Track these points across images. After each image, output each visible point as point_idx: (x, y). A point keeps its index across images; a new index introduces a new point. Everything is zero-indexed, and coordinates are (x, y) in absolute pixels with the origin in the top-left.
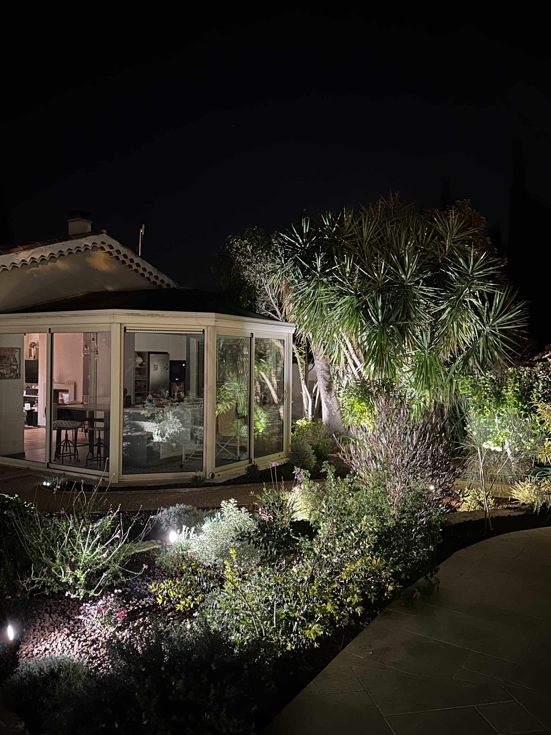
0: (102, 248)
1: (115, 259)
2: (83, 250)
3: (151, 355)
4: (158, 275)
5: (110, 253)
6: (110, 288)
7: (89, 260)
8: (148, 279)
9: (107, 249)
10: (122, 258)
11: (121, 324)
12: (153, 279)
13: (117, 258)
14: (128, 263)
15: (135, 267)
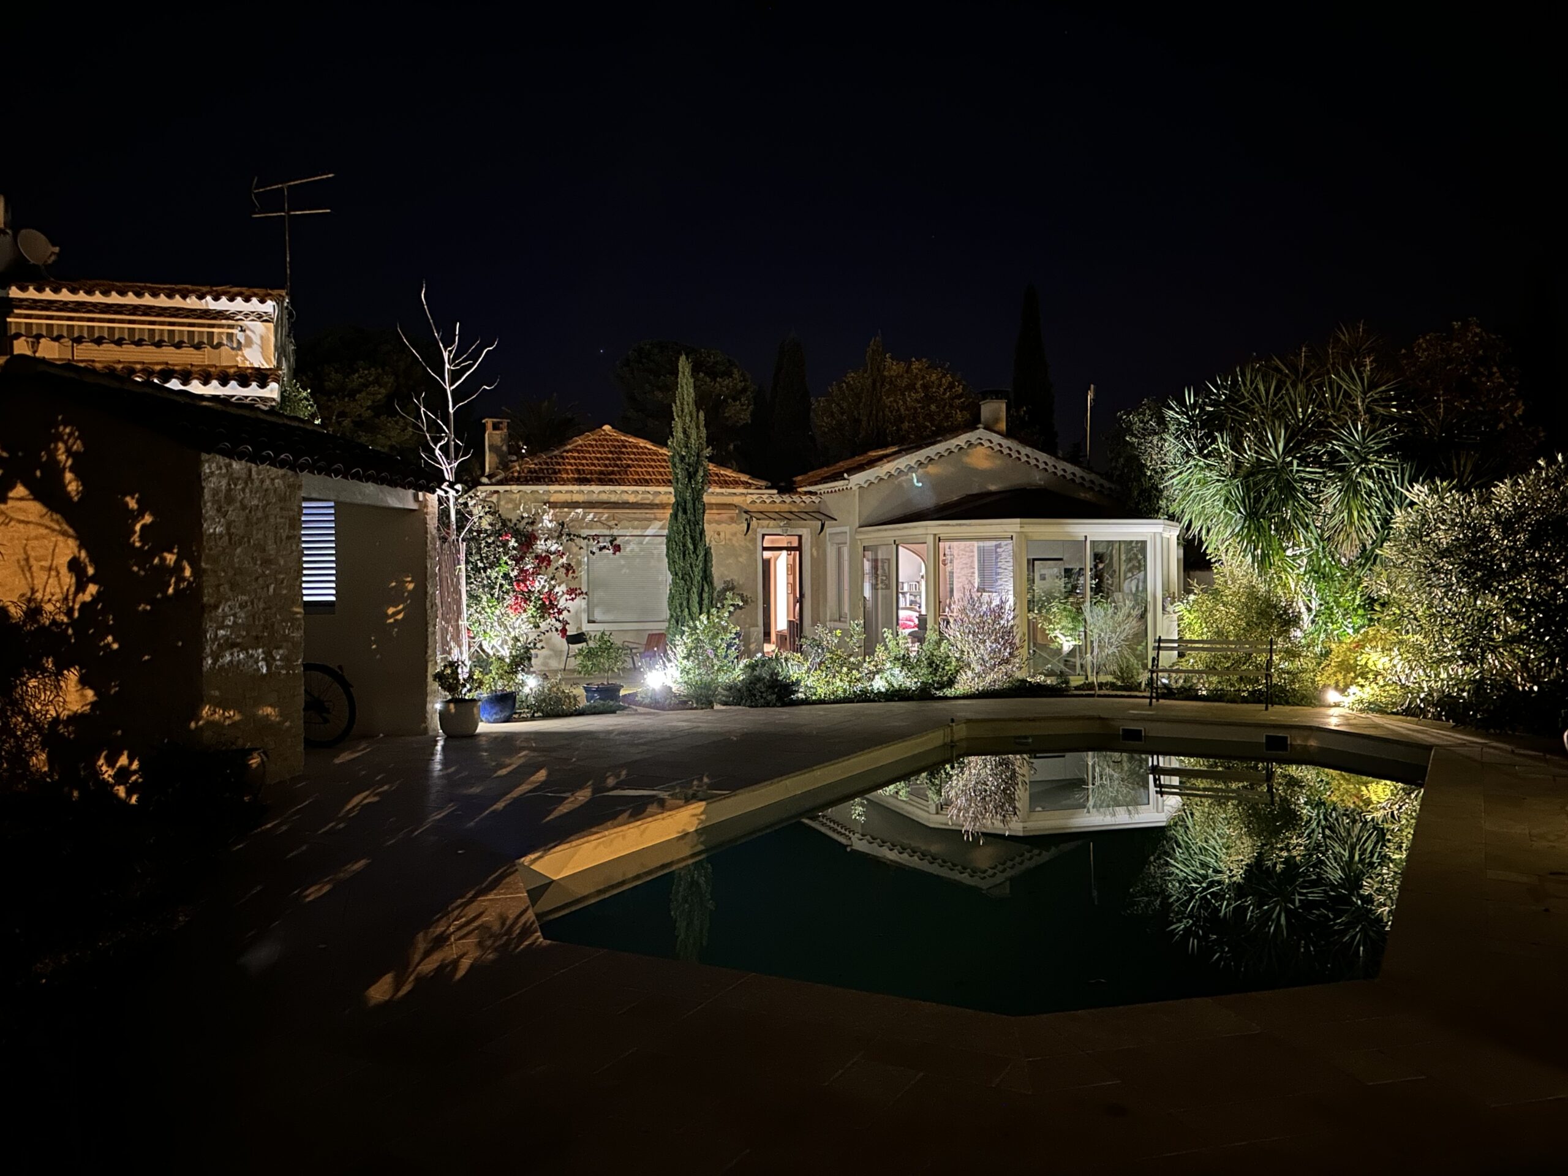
0: (982, 444)
1: (999, 453)
2: (956, 450)
3: (1036, 562)
4: (1057, 465)
5: (993, 449)
6: (993, 488)
7: (967, 460)
8: (1046, 470)
9: (987, 444)
10: (1006, 451)
11: (935, 535)
12: (1051, 469)
13: (1001, 452)
14: (1015, 455)
15: (1024, 459)
